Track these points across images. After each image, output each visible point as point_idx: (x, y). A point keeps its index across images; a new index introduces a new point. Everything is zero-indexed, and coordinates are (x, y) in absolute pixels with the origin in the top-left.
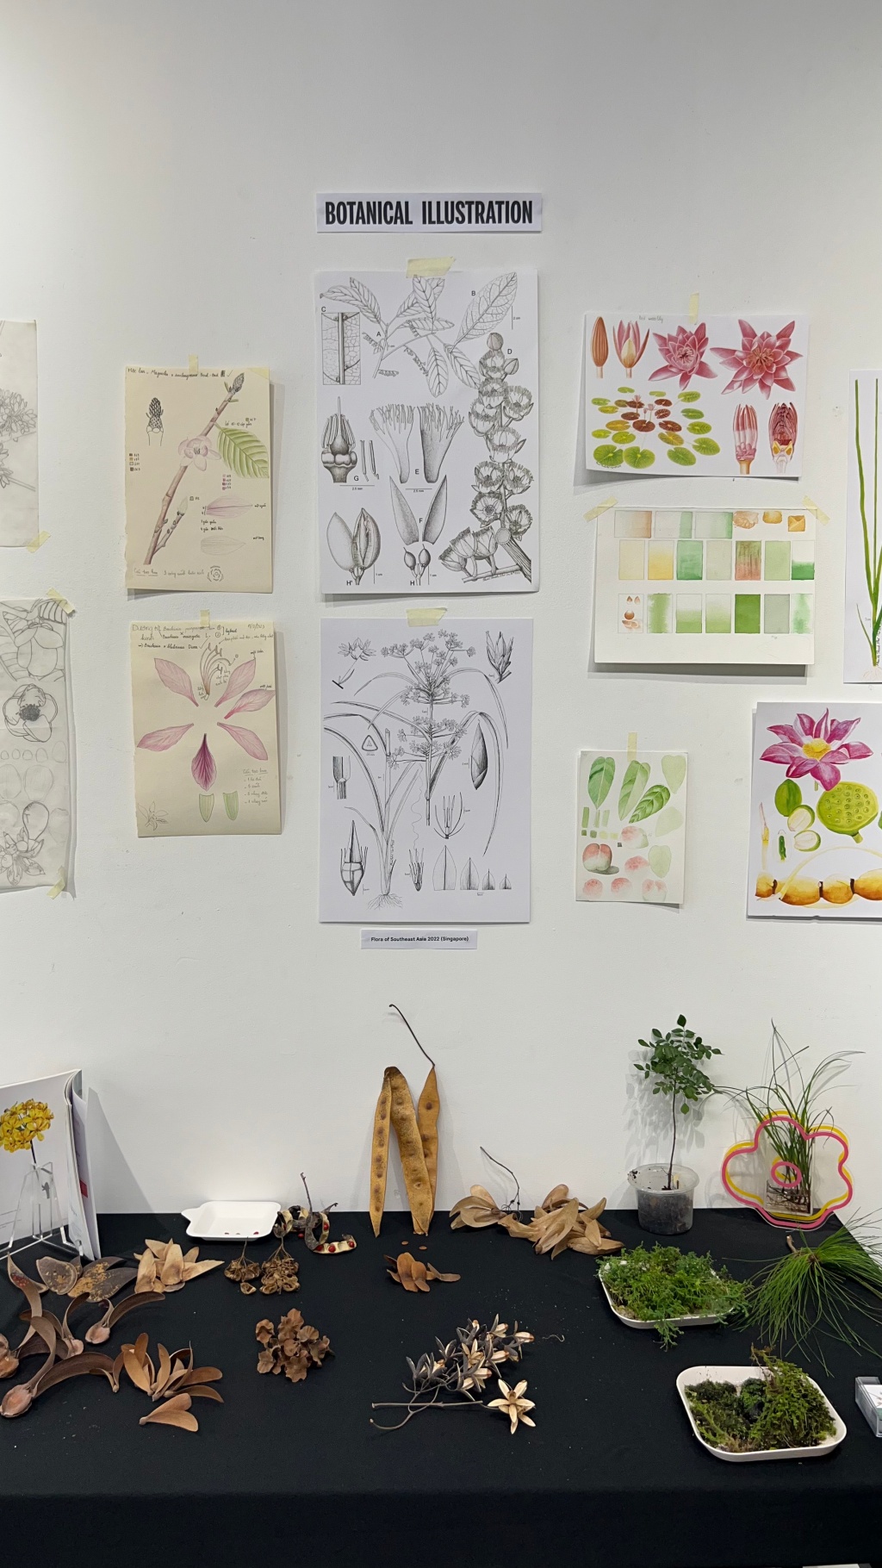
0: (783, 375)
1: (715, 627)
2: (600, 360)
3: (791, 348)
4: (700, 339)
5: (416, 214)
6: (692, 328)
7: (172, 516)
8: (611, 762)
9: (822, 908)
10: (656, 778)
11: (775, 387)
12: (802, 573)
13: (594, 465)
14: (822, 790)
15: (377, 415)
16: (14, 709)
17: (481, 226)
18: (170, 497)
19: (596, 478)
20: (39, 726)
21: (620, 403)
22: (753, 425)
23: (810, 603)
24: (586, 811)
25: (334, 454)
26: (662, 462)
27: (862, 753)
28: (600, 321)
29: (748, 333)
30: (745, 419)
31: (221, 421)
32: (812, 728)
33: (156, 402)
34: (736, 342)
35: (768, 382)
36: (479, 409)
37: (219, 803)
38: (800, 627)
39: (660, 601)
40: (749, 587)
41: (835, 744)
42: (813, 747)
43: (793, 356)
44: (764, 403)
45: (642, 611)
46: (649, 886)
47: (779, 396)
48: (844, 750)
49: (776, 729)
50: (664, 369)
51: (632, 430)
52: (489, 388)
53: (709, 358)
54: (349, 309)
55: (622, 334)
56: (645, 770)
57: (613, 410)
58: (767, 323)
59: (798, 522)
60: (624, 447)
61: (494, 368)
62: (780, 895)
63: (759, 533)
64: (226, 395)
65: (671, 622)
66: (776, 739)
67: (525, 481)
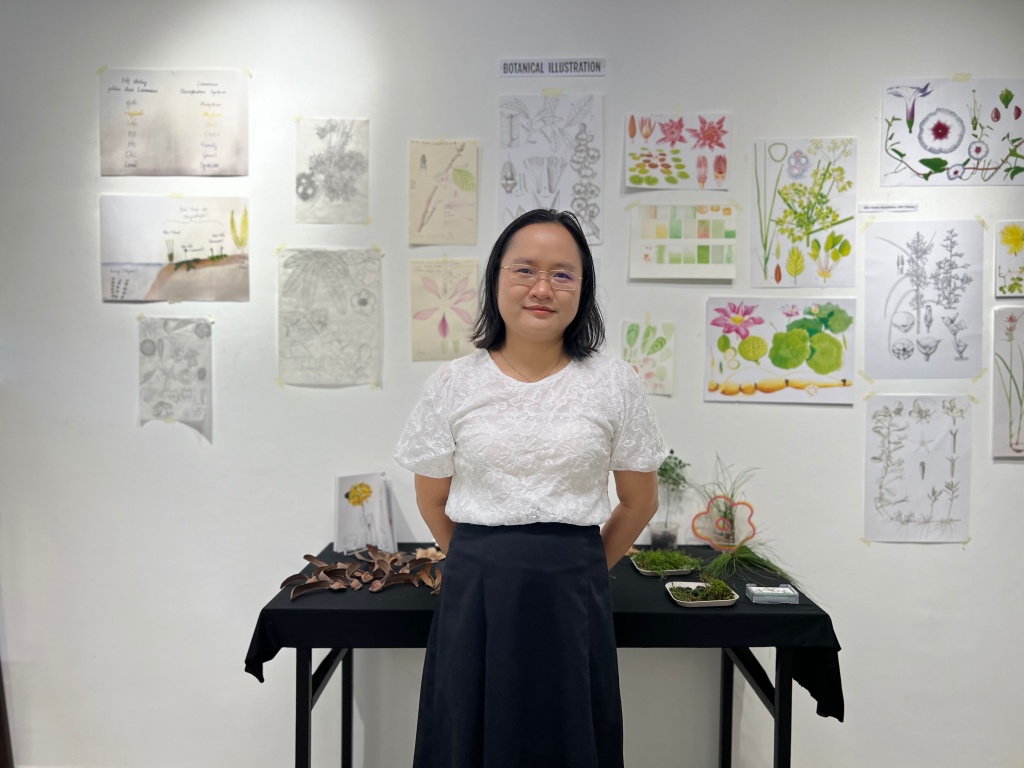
0: (720, 141)
1: (688, 260)
2: (633, 134)
3: (724, 128)
4: (680, 124)
5: (546, 68)
6: (676, 120)
7: (430, 210)
8: (637, 326)
9: (741, 397)
10: (660, 334)
11: (716, 148)
12: (730, 235)
13: (629, 184)
14: (740, 340)
15: (527, 163)
16: (355, 300)
17: (576, 73)
18: (429, 201)
19: (630, 191)
20: (367, 308)
21: (642, 155)
22: (706, 165)
23: (734, 249)
24: (626, 350)
25: (507, 179)
26: (662, 183)
27: (759, 321)
28: (632, 118)
29: (703, 122)
30: (702, 162)
31: (454, 165)
32: (735, 310)
33: (423, 157)
34: (697, 126)
35: (713, 145)
36: (575, 158)
37: (450, 345)
38: (729, 260)
39: (661, 249)
40: (704, 242)
41: (747, 318)
42: (735, 319)
43: (724, 132)
44: (711, 154)
45: (653, 254)
46: (656, 386)
47: (718, 151)
48: (751, 321)
49: (718, 310)
50: (663, 139)
51: (647, 168)
52: (580, 149)
53: (685, 134)
54: (514, 112)
55: (643, 123)
56: (654, 330)
57: (638, 158)
58: (712, 117)
59: (727, 211)
60: (644, 176)
61: (582, 140)
62: (720, 390)
63: (710, 216)
64: (456, 153)
65: (666, 258)
66: (717, 315)
67: (597, 192)
